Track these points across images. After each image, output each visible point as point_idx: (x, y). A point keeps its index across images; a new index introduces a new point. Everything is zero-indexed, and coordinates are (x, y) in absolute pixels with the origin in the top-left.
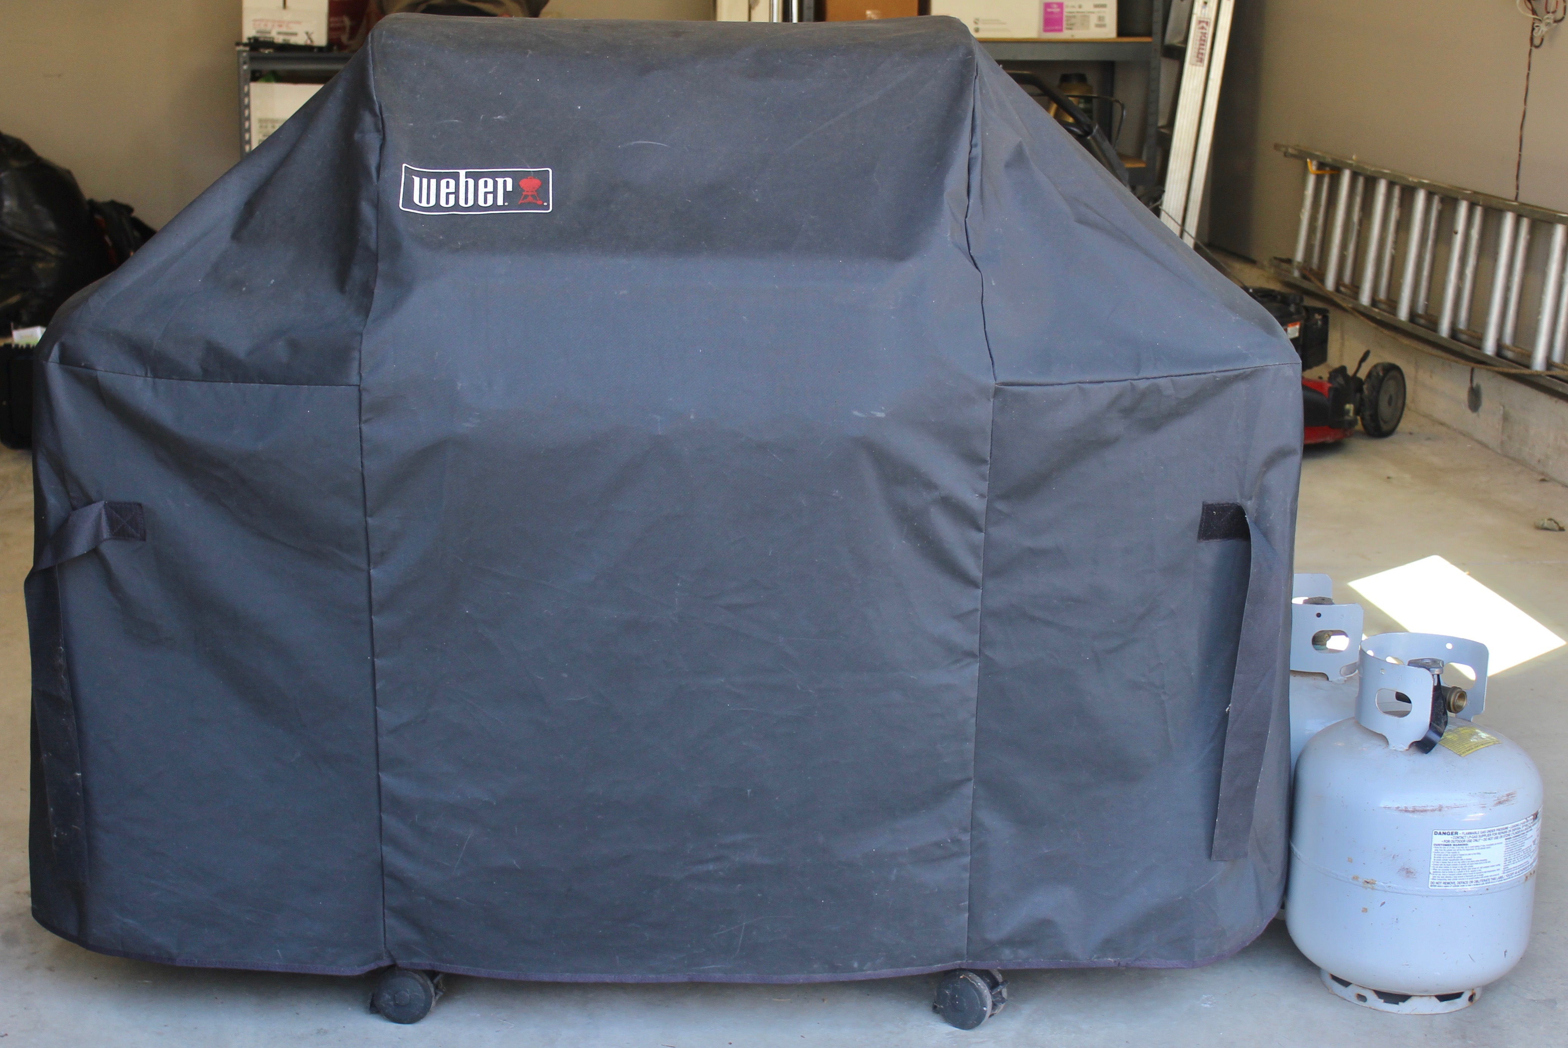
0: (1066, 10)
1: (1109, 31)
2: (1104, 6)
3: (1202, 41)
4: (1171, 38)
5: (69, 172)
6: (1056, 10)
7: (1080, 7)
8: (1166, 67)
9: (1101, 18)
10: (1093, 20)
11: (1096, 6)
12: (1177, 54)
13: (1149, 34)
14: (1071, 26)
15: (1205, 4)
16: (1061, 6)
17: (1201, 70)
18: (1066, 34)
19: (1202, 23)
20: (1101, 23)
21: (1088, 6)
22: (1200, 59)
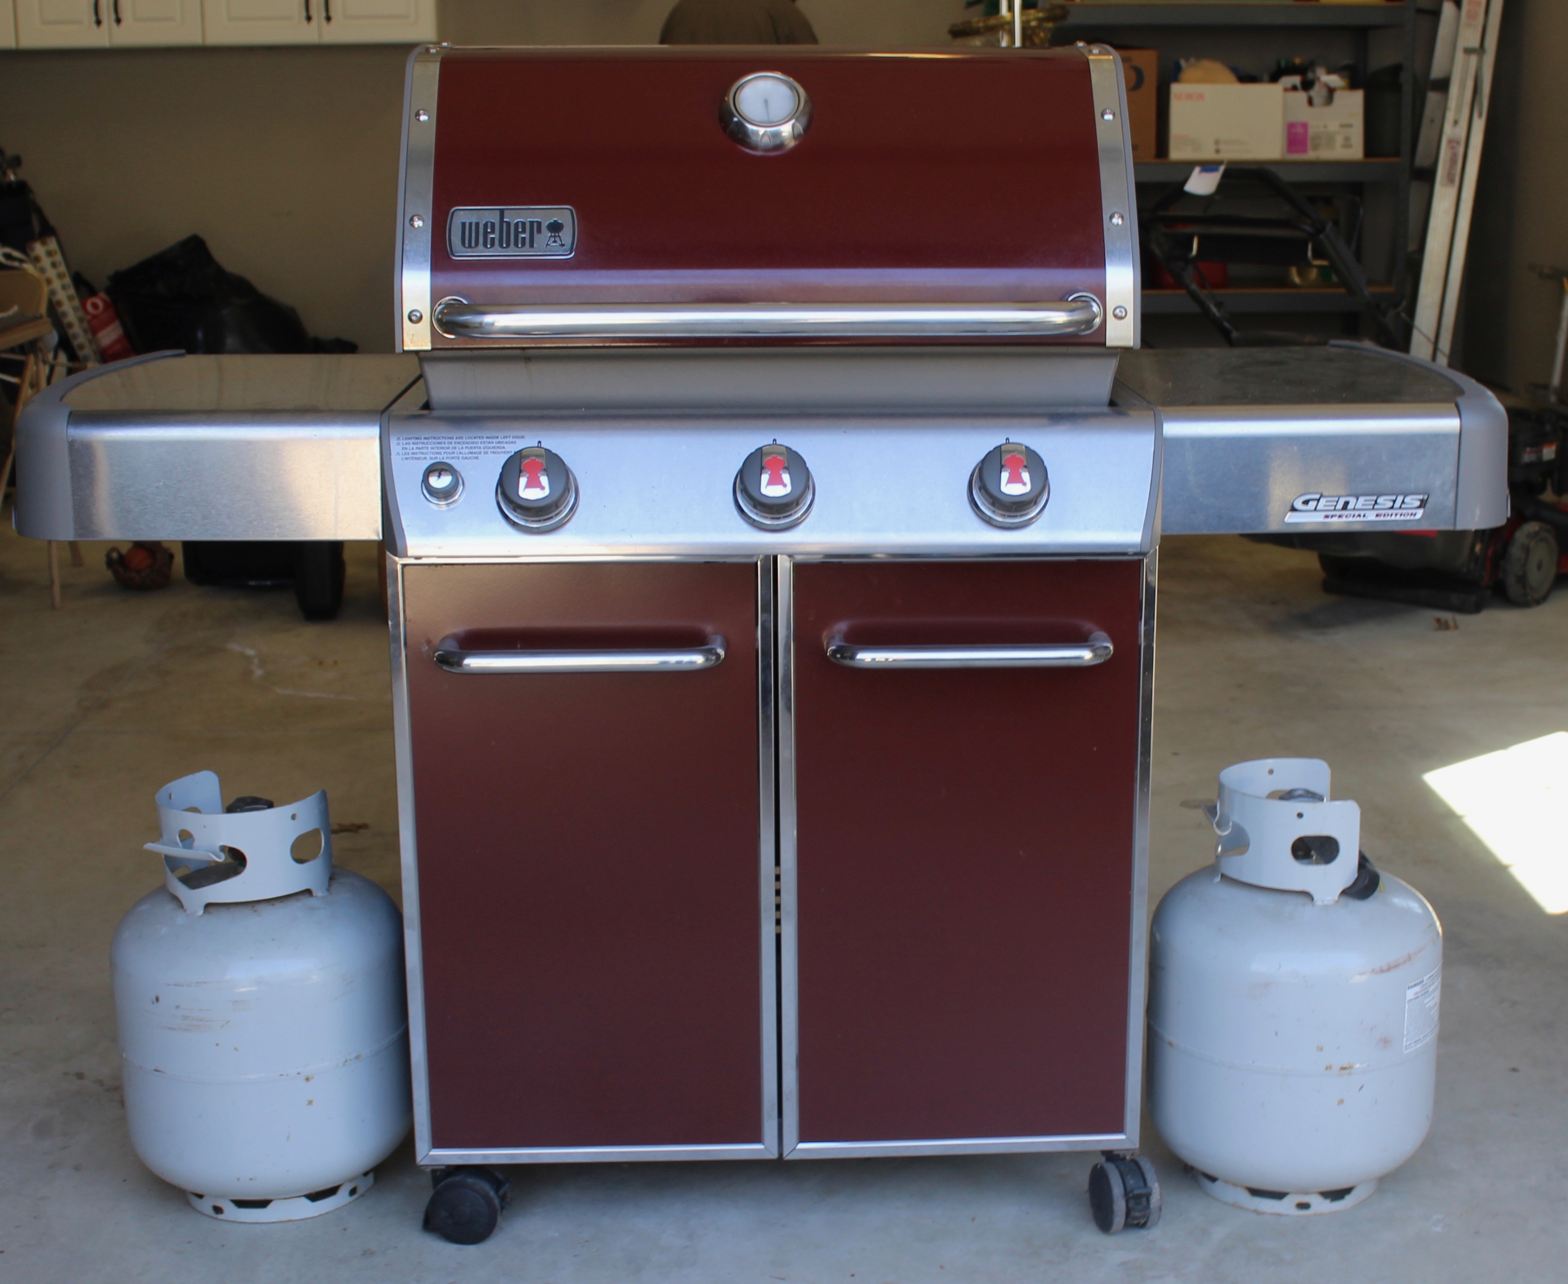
0: (1311, 131)
1: (1356, 152)
2: (1350, 126)
3: (1453, 161)
4: (1421, 160)
5: (293, 310)
6: (1300, 130)
7: (1325, 127)
8: (1415, 190)
9: (1347, 139)
10: (1339, 140)
11: (1343, 126)
12: (1427, 176)
13: (1397, 153)
14: (1316, 147)
15: (1456, 123)
16: (1305, 126)
17: (1452, 191)
18: (1311, 155)
19: (1452, 142)
20: (1347, 144)
21: (1333, 126)
22: (1451, 180)
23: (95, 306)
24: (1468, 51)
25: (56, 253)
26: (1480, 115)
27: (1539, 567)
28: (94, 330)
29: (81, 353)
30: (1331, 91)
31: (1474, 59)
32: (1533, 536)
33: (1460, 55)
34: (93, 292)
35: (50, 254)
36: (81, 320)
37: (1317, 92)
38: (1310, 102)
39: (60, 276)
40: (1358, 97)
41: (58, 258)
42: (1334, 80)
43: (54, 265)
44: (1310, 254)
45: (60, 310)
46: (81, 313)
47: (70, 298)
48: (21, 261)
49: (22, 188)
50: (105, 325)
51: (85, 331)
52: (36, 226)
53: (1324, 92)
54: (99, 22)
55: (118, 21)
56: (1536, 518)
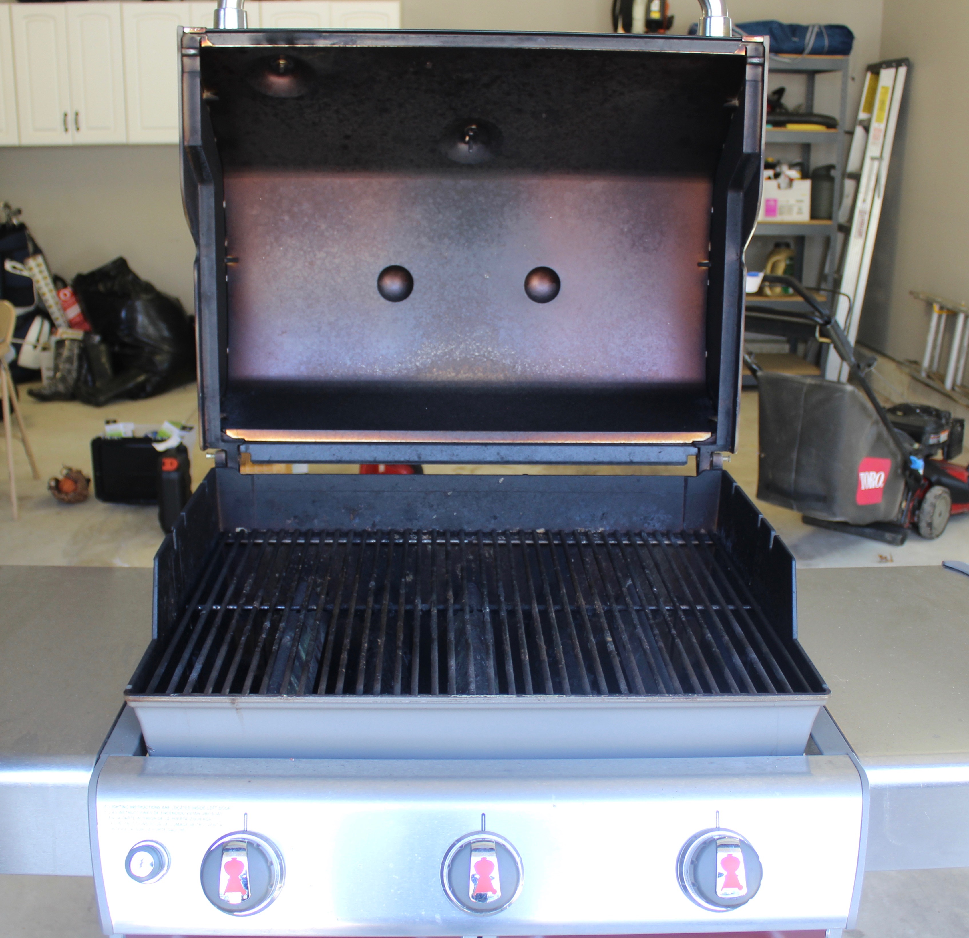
0: (779, 204)
1: (805, 217)
2: (802, 201)
3: (862, 224)
6: (772, 203)
7: (788, 201)
8: (839, 237)
9: (800, 209)
10: (795, 210)
11: (798, 201)
12: (846, 230)
13: (830, 218)
14: (781, 214)
15: (864, 201)
16: (775, 201)
17: (861, 242)
18: (778, 218)
19: (862, 212)
20: (800, 212)
21: (792, 201)
22: (860, 234)
23: (65, 295)
24: (873, 159)
25: (41, 265)
26: (879, 196)
27: (940, 515)
28: (65, 308)
29: (57, 323)
30: (791, 180)
31: (876, 163)
32: (937, 497)
33: (868, 162)
34: (65, 285)
35: (38, 265)
36: (57, 303)
37: (782, 180)
38: (779, 187)
39: (45, 278)
40: (807, 185)
41: (44, 267)
42: (794, 174)
43: (41, 272)
44: (817, 334)
45: (44, 298)
46: (57, 299)
47: (51, 291)
48: (21, 270)
49: (22, 227)
50: (70, 306)
51: (59, 310)
52: (31, 248)
53: (787, 181)
54: (66, 130)
55: (78, 129)
56: (939, 483)
